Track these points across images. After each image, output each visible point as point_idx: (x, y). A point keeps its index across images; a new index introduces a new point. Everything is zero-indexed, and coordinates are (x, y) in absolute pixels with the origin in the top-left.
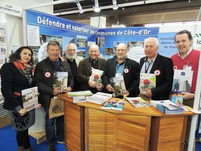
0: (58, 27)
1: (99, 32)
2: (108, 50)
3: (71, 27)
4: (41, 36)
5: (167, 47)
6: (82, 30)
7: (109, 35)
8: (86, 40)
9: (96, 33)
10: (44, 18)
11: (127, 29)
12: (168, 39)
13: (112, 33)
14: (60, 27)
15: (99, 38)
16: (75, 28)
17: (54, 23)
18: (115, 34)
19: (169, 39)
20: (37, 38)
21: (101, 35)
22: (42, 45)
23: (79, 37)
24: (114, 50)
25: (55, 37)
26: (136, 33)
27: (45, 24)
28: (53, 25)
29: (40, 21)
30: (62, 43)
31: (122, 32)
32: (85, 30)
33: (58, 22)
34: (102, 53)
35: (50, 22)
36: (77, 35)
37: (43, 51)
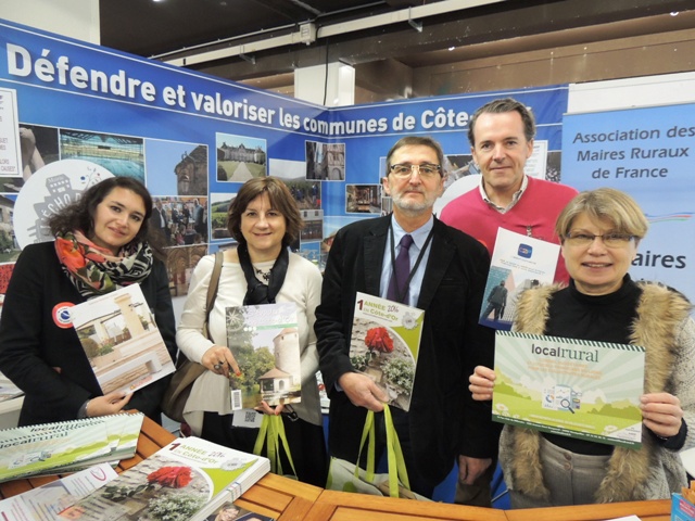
0: (119, 97)
1: (321, 123)
2: (359, 194)
4: (29, 133)
5: (605, 174)
6: (241, 111)
7: (361, 133)
8: (260, 151)
9: (308, 124)
10: (45, 52)
11: (434, 107)
12: (607, 137)
13: (371, 125)
14: (132, 95)
15: (320, 145)
16: (204, 101)
17: (99, 79)
18: (385, 127)
19: (613, 137)
20: (5, 140)
21: (331, 133)
22: (33, 170)
23: (222, 139)
25: (103, 138)
27: (50, 79)
28: (94, 87)
29: (20, 65)
30: (142, 166)
31: (411, 120)
32: (257, 111)
33: (118, 74)
34: (336, 207)
35: (79, 73)
36: (217, 133)
37: (43, 201)
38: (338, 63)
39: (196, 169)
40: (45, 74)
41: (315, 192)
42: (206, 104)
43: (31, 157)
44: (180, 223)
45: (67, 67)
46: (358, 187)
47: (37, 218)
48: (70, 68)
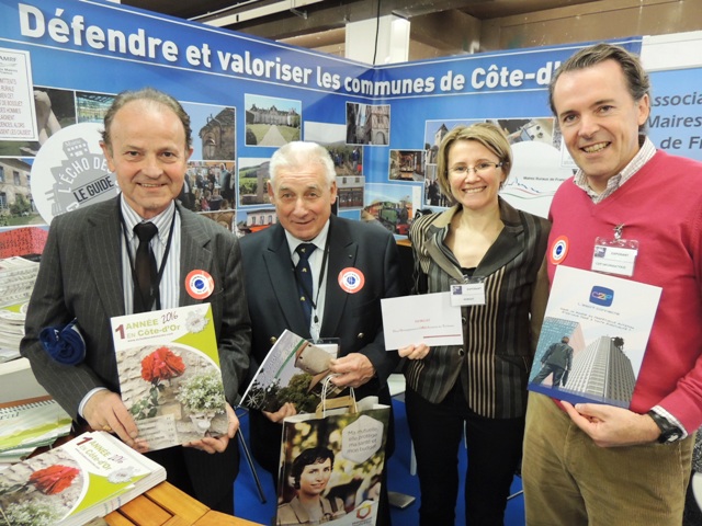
0: (138, 57)
1: (364, 82)
2: (402, 160)
3: (213, 58)
4: (44, 96)
5: (675, 144)
6: (273, 70)
8: (294, 113)
9: (350, 84)
10: (59, 12)
11: (485, 64)
12: (682, 100)
13: (417, 85)
14: (152, 54)
15: (363, 107)
16: (231, 60)
17: (117, 39)
18: (433, 86)
19: (689, 100)
20: (19, 103)
21: (376, 93)
22: (49, 134)
23: (251, 100)
24: (427, 159)
26: (523, 80)
27: (64, 39)
28: (112, 48)
29: (32, 26)
31: (461, 78)
32: (291, 71)
33: (137, 34)
34: (379, 174)
35: (95, 33)
36: (246, 95)
37: (61, 165)
38: (391, 16)
39: (222, 132)
40: (59, 34)
41: (356, 157)
42: (234, 64)
43: (47, 120)
44: (205, 189)
45: (82, 27)
46: (403, 153)
47: (55, 182)
48: (86, 28)
